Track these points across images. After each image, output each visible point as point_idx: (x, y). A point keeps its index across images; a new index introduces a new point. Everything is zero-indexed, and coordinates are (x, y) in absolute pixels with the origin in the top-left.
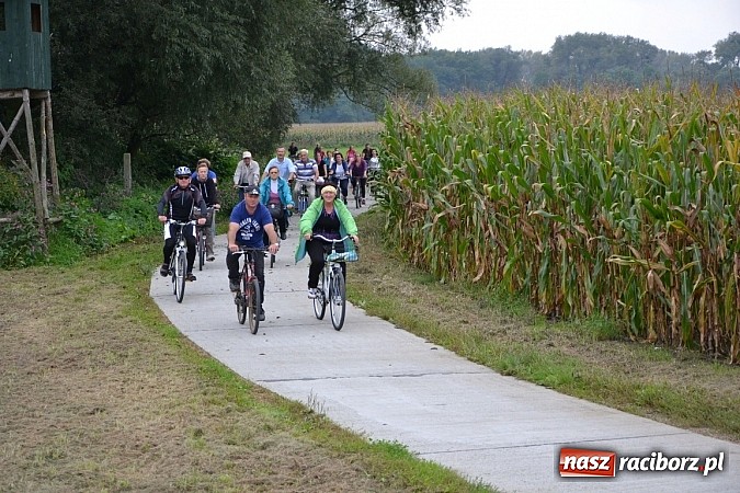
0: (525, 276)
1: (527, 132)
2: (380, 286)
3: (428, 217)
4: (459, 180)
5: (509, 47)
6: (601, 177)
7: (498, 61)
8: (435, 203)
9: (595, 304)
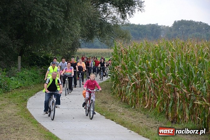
0: (163, 107)
1: (167, 55)
2: (110, 108)
3: (128, 84)
4: (141, 71)
5: (157, 24)
6: (193, 72)
7: (153, 29)
8: (132, 78)
9: (189, 118)
